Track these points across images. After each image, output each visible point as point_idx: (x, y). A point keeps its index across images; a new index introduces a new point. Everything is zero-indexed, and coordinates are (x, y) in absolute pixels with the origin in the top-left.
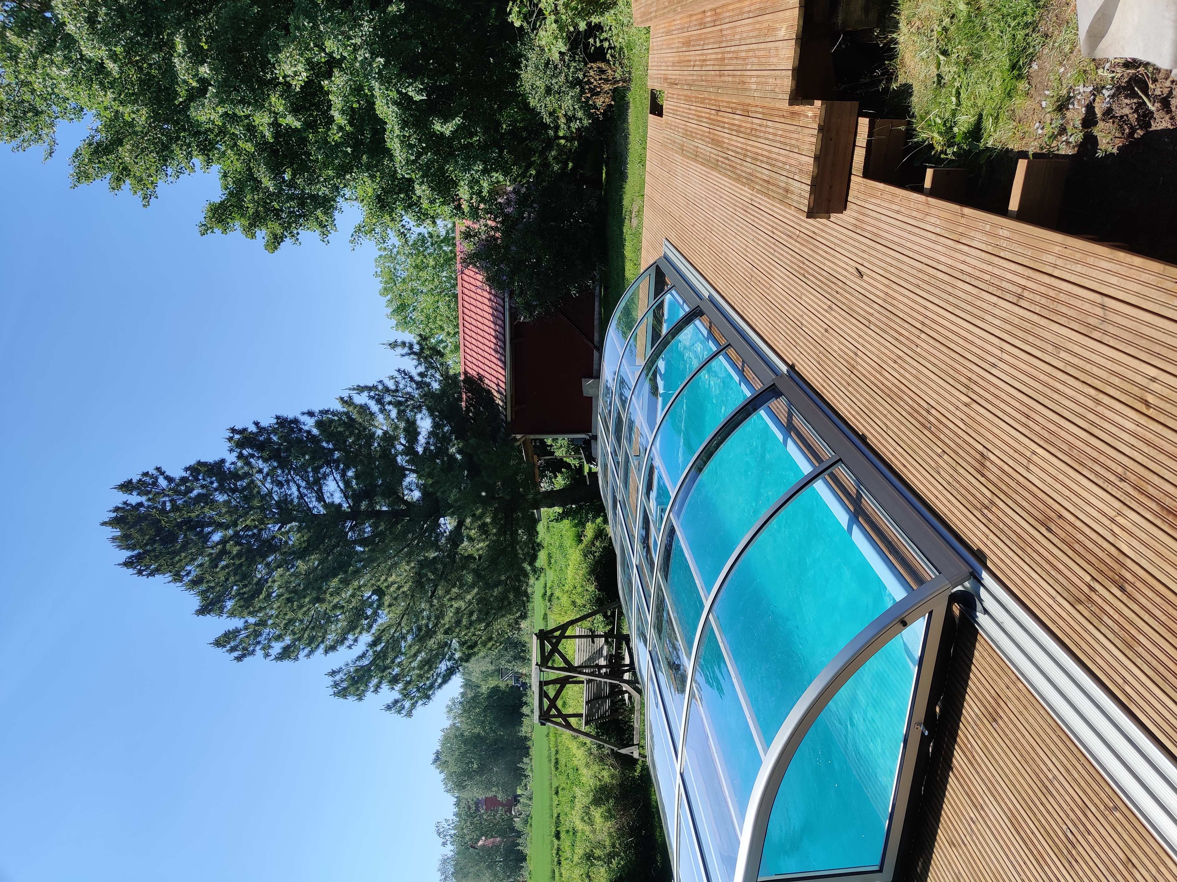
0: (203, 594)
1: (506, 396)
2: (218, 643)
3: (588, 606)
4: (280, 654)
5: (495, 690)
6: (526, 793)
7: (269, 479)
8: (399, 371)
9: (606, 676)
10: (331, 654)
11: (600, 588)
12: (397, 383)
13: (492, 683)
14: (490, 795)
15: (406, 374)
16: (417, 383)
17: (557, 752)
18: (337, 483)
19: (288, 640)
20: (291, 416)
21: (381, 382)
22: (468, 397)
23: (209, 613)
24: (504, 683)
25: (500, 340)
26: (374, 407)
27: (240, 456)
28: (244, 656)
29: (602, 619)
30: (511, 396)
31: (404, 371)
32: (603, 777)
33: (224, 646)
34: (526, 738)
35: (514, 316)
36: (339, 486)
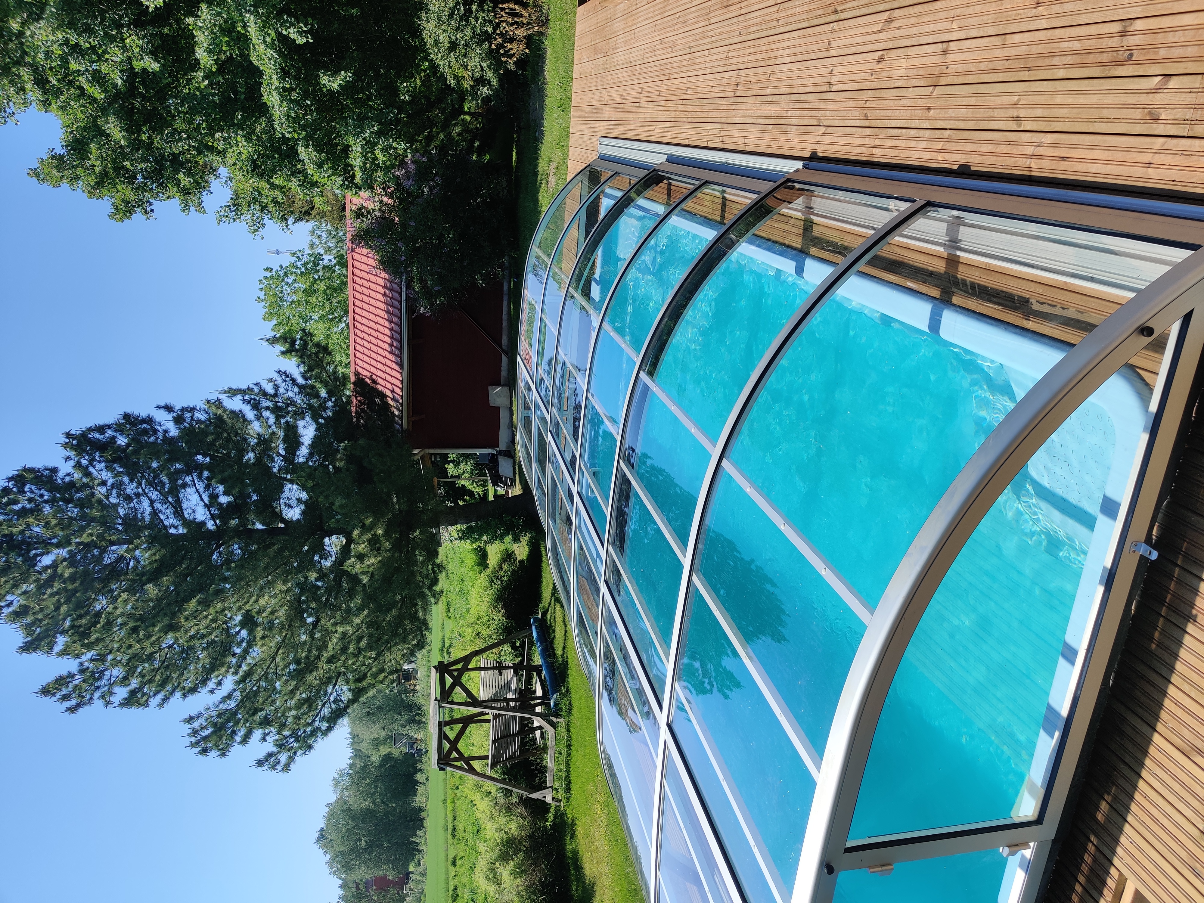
0: (28, 629)
1: (402, 404)
2: (46, 691)
3: (494, 636)
4: (126, 699)
5: (388, 757)
6: (420, 869)
7: (114, 492)
8: (279, 372)
9: (514, 709)
10: (191, 698)
11: (508, 615)
12: (276, 387)
13: (384, 750)
14: (380, 873)
15: (287, 376)
16: (300, 387)
17: (455, 818)
18: (200, 496)
19: (135, 683)
20: (143, 414)
21: (257, 384)
22: (360, 401)
23: (35, 650)
24: (398, 750)
25: (396, 340)
26: (250, 414)
27: (78, 465)
28: (78, 706)
29: (510, 650)
30: (408, 404)
31: (285, 373)
32: (510, 829)
33: (54, 695)
34: (420, 809)
35: (411, 310)
36: (202, 500)
